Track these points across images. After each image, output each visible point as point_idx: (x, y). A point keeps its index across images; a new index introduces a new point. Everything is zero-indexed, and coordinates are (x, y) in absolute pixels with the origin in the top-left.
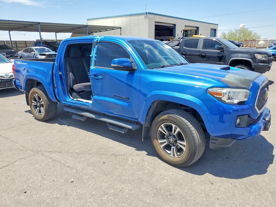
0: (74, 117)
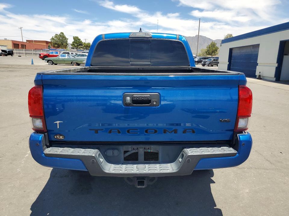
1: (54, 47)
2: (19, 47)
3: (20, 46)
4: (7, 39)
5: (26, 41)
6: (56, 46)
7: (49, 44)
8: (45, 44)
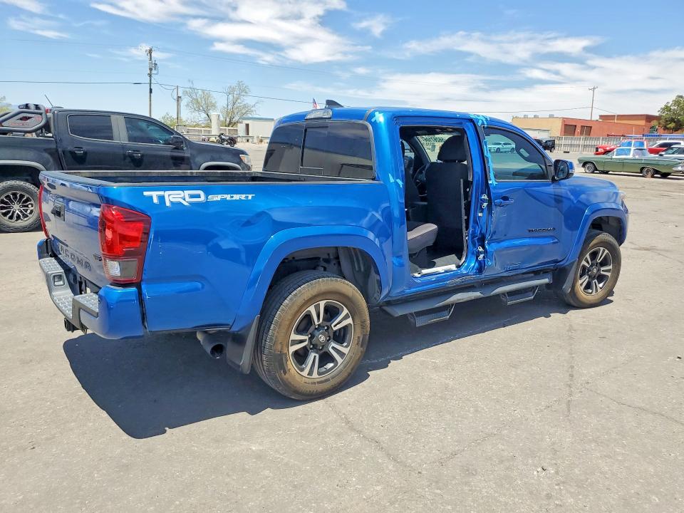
0: (420, 322)
1: (666, 128)
2: (576, 133)
3: (578, 130)
4: (555, 116)
5: (598, 118)
6: (672, 125)
7: (654, 123)
8: (643, 123)
